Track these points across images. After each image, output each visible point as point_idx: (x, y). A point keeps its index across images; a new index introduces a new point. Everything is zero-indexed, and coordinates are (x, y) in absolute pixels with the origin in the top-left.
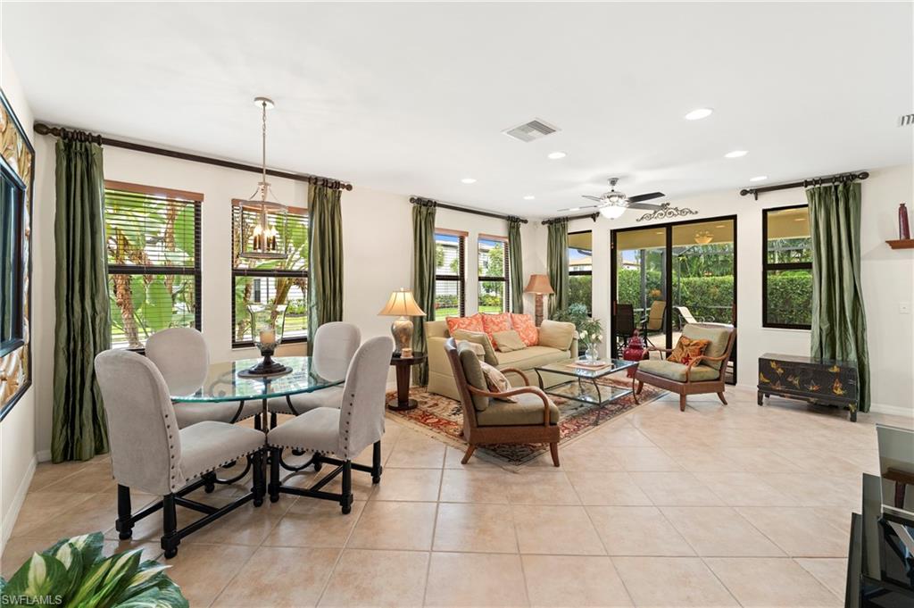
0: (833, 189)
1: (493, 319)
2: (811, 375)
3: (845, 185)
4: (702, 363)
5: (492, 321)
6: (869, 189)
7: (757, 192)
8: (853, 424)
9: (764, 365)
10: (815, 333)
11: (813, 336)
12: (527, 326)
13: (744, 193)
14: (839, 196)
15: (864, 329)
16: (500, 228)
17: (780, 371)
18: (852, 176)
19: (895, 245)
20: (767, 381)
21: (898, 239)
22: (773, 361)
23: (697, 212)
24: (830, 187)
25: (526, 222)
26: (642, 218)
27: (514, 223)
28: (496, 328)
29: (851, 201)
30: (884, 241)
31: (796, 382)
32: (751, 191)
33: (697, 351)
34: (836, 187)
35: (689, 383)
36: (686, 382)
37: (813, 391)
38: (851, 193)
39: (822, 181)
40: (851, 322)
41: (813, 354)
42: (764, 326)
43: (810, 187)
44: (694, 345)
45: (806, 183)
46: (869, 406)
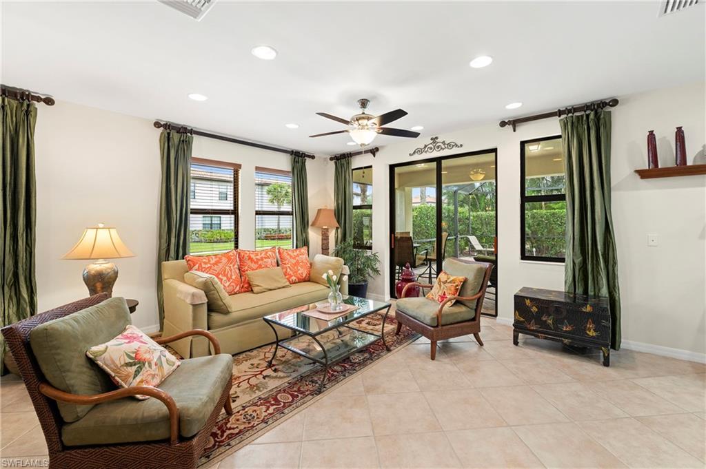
0: (585, 118)
1: (252, 256)
2: (565, 313)
3: (596, 113)
4: (458, 303)
5: (250, 258)
6: (619, 117)
7: (515, 123)
8: (606, 368)
9: (519, 301)
10: (569, 266)
11: (566, 271)
12: (298, 261)
13: (503, 124)
14: (591, 125)
15: (615, 263)
16: (284, 162)
17: (534, 309)
18: (603, 104)
19: (643, 174)
20: (522, 319)
21: (648, 168)
22: (527, 298)
23: (461, 146)
24: (582, 116)
25: (313, 157)
26: (414, 152)
27: (299, 158)
28: (254, 266)
29: (602, 129)
30: (633, 170)
31: (550, 322)
32: (509, 123)
33: (453, 289)
34: (588, 116)
35: (440, 328)
36: (437, 326)
37: (566, 332)
38: (602, 122)
39: (574, 109)
40: (602, 255)
41: (567, 289)
42: (522, 259)
43: (563, 117)
44: (450, 282)
45: (560, 113)
46: (620, 342)
